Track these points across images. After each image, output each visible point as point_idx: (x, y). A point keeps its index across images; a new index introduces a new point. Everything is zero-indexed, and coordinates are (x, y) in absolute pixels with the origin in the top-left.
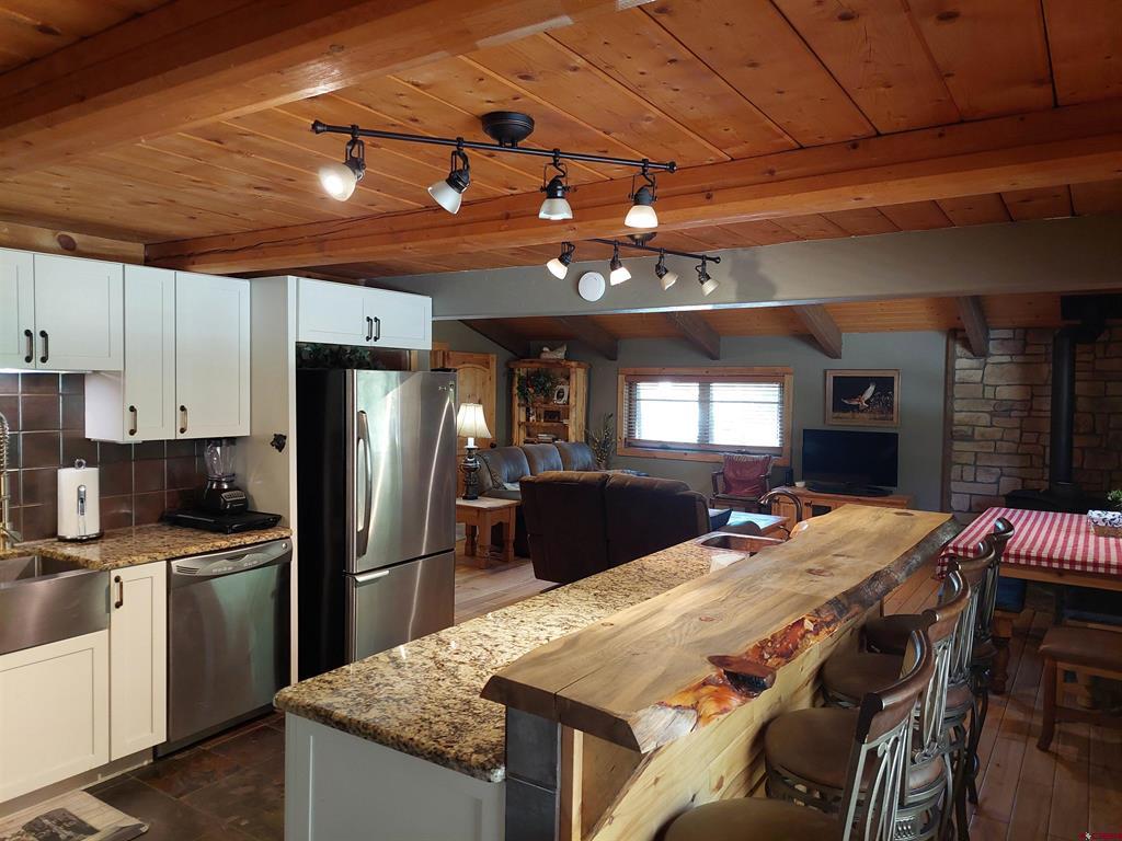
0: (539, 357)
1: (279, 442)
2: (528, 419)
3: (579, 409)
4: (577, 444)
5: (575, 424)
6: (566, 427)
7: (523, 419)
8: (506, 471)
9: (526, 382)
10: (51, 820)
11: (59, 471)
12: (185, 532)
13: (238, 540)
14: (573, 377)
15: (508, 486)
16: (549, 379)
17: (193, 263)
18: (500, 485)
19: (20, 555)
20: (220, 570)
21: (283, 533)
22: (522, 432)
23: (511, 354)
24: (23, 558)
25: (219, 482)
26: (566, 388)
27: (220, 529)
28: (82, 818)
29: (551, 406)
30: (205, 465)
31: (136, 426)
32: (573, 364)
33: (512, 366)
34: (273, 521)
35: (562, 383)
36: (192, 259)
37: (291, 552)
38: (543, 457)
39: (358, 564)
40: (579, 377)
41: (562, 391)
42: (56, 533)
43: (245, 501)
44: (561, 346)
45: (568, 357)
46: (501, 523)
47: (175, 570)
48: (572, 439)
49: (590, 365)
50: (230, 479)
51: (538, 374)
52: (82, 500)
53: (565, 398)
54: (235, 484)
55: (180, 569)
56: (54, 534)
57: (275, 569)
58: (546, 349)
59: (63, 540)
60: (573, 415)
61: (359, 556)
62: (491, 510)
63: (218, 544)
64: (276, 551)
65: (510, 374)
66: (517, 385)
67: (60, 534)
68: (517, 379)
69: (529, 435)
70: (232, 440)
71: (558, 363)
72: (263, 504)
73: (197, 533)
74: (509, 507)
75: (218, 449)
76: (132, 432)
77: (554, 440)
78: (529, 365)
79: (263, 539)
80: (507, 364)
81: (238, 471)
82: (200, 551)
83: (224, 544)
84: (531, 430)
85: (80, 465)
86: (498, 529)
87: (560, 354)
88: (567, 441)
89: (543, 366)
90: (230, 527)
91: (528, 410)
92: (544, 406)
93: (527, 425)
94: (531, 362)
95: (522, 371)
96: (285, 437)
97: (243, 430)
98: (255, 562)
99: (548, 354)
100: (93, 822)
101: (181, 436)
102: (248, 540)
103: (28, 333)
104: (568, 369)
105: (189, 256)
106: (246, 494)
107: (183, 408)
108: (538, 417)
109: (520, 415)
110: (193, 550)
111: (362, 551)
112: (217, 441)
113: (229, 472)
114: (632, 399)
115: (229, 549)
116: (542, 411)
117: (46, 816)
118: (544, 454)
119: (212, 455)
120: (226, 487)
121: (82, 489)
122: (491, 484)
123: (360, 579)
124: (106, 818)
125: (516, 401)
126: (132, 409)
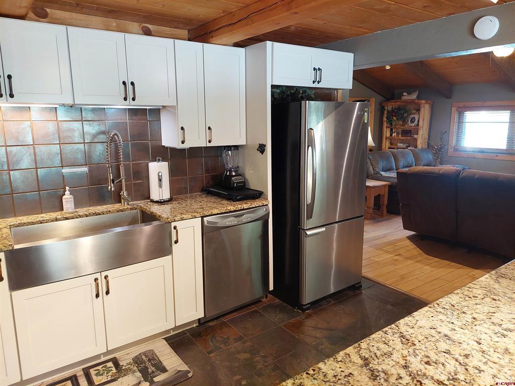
0: (400, 99)
1: (262, 149)
2: (391, 135)
3: (424, 128)
4: (423, 150)
5: (421, 138)
6: (416, 140)
7: (388, 135)
8: (381, 164)
9: (392, 113)
10: (146, 357)
11: (149, 163)
12: (213, 199)
13: (240, 206)
14: (422, 110)
15: (383, 173)
16: (406, 111)
17: (212, 37)
18: (378, 173)
19: (131, 209)
20: (230, 223)
21: (264, 202)
22: (387, 142)
23: (383, 98)
24: (132, 211)
25: (231, 171)
26: (416, 117)
27: (231, 198)
28: (161, 359)
29: (406, 127)
30: (223, 161)
31: (184, 138)
32: (423, 102)
33: (383, 105)
34: (258, 195)
35: (414, 114)
36: (211, 34)
37: (269, 212)
38: (403, 157)
39: (307, 223)
40: (425, 110)
41: (414, 118)
42: (150, 197)
43: (244, 182)
44: (415, 91)
45: (418, 98)
46: (379, 195)
47: (206, 223)
48: (420, 146)
49: (433, 102)
50: (236, 170)
51: (399, 109)
52: (160, 180)
53: (416, 122)
54: (239, 172)
55: (209, 222)
56: (149, 198)
57: (260, 223)
58: (405, 94)
59: (152, 201)
60: (421, 132)
61: (308, 218)
62: (374, 187)
63: (229, 208)
64: (261, 213)
65: (381, 109)
66: (386, 115)
67: (151, 198)
68: (386, 112)
69: (391, 144)
70: (236, 147)
71: (413, 101)
72: (254, 185)
73: (219, 200)
74: (385, 186)
75: (230, 152)
76: (183, 142)
77: (407, 147)
78: (394, 104)
79: (254, 206)
80: (381, 104)
81: (240, 165)
82: (219, 212)
83: (232, 208)
84: (393, 141)
85: (159, 160)
86: (378, 198)
87: (414, 96)
88: (416, 147)
89: (403, 104)
90: (236, 198)
91: (391, 130)
92: (402, 127)
93: (391, 139)
94: (396, 102)
95: (389, 107)
96: (265, 146)
97: (242, 142)
98: (249, 219)
99: (406, 97)
100: (166, 363)
101: (209, 145)
102: (245, 206)
103: (124, 83)
104: (419, 105)
105: (210, 33)
106: (245, 178)
107: (209, 128)
108: (398, 134)
109: (387, 133)
110: (215, 211)
111: (310, 216)
112: (229, 148)
113: (235, 165)
114: (460, 121)
115: (235, 211)
116: (400, 131)
117: (144, 353)
118: (403, 155)
119: (226, 155)
120: (234, 174)
121: (160, 174)
122: (373, 172)
123: (309, 233)
124: (172, 362)
125: (385, 125)
126: (182, 128)
